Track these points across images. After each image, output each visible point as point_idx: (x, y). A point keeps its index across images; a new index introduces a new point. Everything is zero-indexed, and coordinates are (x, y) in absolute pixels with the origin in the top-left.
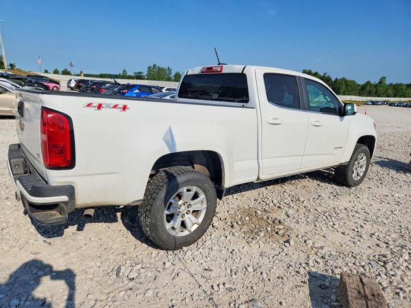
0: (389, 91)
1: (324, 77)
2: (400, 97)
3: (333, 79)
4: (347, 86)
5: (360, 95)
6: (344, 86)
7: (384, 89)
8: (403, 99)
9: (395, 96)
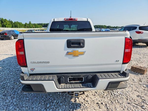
0: (33, 26)
1: (9, 21)
2: (37, 28)
3: (14, 22)
4: (20, 25)
5: (25, 28)
6: (19, 25)
7: (32, 25)
8: (38, 29)
9: (35, 28)
